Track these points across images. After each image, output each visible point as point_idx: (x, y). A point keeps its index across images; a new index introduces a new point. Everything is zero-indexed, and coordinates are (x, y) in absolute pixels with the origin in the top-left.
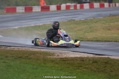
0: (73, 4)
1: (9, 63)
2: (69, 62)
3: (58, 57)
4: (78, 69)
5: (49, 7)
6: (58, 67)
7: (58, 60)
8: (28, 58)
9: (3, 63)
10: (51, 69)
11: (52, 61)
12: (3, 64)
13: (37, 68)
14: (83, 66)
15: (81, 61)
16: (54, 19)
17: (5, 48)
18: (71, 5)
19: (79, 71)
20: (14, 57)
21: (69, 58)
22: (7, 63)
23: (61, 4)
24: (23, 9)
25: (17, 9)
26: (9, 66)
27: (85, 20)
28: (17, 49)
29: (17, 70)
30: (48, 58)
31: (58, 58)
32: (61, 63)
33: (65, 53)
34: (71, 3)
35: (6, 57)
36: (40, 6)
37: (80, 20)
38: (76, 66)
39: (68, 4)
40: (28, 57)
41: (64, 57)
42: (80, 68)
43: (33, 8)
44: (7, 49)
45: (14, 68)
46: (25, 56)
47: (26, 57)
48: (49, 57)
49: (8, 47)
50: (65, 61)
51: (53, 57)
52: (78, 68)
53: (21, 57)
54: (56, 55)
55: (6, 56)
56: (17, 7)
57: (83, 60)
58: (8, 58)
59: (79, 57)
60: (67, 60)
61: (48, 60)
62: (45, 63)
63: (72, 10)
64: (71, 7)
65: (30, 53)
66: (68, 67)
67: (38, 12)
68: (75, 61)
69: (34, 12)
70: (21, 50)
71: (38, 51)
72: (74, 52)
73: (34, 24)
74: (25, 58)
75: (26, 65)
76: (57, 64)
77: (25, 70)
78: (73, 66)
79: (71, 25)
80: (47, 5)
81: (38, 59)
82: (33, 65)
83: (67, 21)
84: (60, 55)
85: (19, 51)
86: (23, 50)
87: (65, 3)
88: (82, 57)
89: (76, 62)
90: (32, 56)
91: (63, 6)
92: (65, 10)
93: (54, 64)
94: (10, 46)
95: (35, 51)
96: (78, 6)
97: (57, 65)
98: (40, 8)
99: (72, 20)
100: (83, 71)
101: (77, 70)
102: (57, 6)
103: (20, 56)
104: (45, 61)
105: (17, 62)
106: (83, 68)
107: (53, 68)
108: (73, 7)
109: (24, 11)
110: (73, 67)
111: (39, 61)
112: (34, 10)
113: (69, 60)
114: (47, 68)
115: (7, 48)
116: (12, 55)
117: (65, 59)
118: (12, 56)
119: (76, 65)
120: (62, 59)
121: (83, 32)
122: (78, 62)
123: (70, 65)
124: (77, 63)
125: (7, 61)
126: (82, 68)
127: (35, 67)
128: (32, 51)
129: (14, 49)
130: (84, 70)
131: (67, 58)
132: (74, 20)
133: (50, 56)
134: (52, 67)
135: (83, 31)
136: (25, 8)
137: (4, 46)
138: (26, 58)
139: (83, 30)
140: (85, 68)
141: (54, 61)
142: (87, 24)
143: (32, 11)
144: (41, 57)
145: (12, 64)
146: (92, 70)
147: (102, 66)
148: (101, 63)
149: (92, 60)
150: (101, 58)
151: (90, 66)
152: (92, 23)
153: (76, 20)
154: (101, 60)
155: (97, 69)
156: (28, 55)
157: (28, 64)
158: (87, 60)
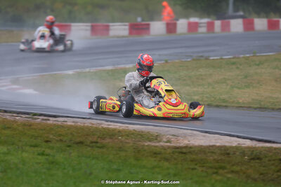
0: (205, 20)
1: (54, 156)
2: (194, 156)
3: (168, 144)
4: (216, 173)
5: (148, 25)
6: (168, 169)
7: (169, 151)
8: (98, 145)
9: (39, 154)
10: (153, 173)
11: (155, 153)
12: (40, 157)
13: (119, 170)
14: (228, 167)
15: (221, 154)
16: (160, 55)
17: (43, 119)
18: (201, 23)
19: (219, 178)
20: (65, 141)
21: (196, 147)
22: (47, 155)
23: (178, 20)
24: (87, 30)
25: (73, 28)
26: (53, 163)
27: (233, 58)
28: (73, 124)
29: (71, 172)
30: (144, 145)
31: (169, 147)
32: (175, 159)
33: (185, 136)
34: (201, 17)
35: (47, 141)
36: (127, 24)
37: (222, 59)
38: (211, 168)
39: (193, 20)
40: (97, 142)
41: (182, 145)
42: (221, 171)
43: (111, 28)
44: (48, 122)
45: (64, 169)
46: (90, 139)
47: (92, 142)
48: (146, 144)
49: (51, 119)
50: (185, 153)
51: (157, 144)
52: (215, 171)
53: (81, 143)
54: (165, 140)
55: (46, 139)
56: (73, 24)
57: (228, 154)
58: (51, 145)
59: (218, 144)
60: (190, 152)
61: (145, 151)
62: (137, 159)
63: (202, 33)
64: (201, 27)
65: (104, 135)
66: (193, 169)
67: (123, 37)
68: (209, 154)
69: (113, 37)
70: (82, 125)
71: (121, 128)
72: (207, 134)
73: (114, 65)
74: (91, 145)
75: (94, 162)
76: (167, 160)
77: (91, 174)
78: (203, 166)
79: (201, 70)
80: (143, 20)
81: (121, 149)
82: (110, 161)
83: (189, 60)
84: (173, 139)
85: (76, 127)
86: (86, 125)
87: (187, 17)
88: (225, 146)
89: (211, 158)
90: (108, 140)
91: (182, 24)
92: (184, 34)
93: (160, 161)
94: (55, 116)
95: (114, 130)
96: (218, 23)
97: (166, 164)
98: (127, 27)
99: (202, 56)
100: (228, 179)
101: (214, 175)
102: (168, 25)
103: (78, 140)
104: (139, 153)
105: (73, 154)
106: (228, 173)
107: (157, 170)
108: (204, 26)
109: (88, 33)
110: (204, 169)
111: (123, 154)
112: (112, 33)
113: (194, 151)
114: (144, 170)
115: (49, 120)
116: (62, 138)
117: (184, 150)
118: (61, 140)
119: (210, 165)
120: (179, 150)
121: (228, 87)
122: (216, 157)
123: (196, 165)
124: (214, 159)
125: (48, 151)
126: (225, 171)
127: (115, 167)
128: (108, 129)
129: (65, 123)
130: (229, 176)
131: (191, 148)
132: (207, 59)
133: (150, 141)
134: (154, 168)
135: (227, 85)
136: (93, 27)
137: (41, 115)
138: (94, 144)
139: (228, 82)
140: (232, 172)
141: (159, 154)
142: (238, 68)
143: (108, 34)
144: (129, 143)
145: (60, 157)
146: (248, 177)
147: (273, 167)
148: (269, 160)
149: (250, 153)
150: (270, 149)
151: (243, 168)
152: (250, 66)
153: (212, 58)
154: (271, 154)
155: (261, 174)
156: (99, 137)
157: (97, 158)
158: (238, 153)
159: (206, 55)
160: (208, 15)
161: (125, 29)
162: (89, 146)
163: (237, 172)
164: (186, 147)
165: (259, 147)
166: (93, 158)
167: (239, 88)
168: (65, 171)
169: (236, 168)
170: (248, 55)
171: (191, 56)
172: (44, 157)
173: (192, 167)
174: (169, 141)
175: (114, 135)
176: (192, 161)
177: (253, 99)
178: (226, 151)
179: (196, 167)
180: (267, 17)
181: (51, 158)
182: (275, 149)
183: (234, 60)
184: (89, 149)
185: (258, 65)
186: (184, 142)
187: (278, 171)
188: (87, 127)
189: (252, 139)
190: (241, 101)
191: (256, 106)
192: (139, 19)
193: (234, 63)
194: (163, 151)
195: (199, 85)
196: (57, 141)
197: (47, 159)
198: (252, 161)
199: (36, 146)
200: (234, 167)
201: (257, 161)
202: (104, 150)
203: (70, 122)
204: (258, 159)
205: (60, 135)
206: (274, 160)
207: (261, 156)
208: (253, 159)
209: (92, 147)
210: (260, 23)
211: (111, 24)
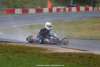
0: (63, 8)
1: (9, 56)
2: (59, 56)
3: (50, 52)
4: (67, 62)
5: (43, 9)
6: (50, 61)
7: (50, 54)
8: (25, 52)
9: (4, 56)
10: (44, 62)
11: (45, 55)
12: (4, 57)
13: (32, 61)
14: (71, 60)
17: (5, 43)
18: (61, 9)
19: (68, 64)
20: (13, 51)
21: (59, 53)
22: (7, 56)
23: (53, 7)
24: (20, 11)
25: (16, 11)
26: (8, 59)
27: (73, 21)
28: (16, 45)
29: (15, 62)
31: (50, 53)
32: (52, 57)
33: (56, 49)
34: (61, 6)
35: (6, 51)
36: (35, 9)
37: (69, 21)
38: (65, 60)
39: (58, 7)
40: (24, 51)
42: (68, 61)
43: (29, 10)
44: (7, 44)
45: (13, 61)
46: (22, 50)
47: (22, 51)
48: (42, 52)
49: (8, 43)
51: (46, 52)
52: (66, 61)
53: (19, 52)
54: (48, 50)
56: (16, 9)
57: (71, 55)
58: (8, 52)
59: (67, 52)
60: (57, 55)
61: (41, 54)
62: (39, 57)
63: (62, 12)
64: (61, 10)
65: (27, 49)
66: (58, 61)
67: (34, 14)
68: (64, 55)
69: (30, 14)
70: (19, 45)
71: (33, 46)
72: (64, 48)
73: (30, 24)
75: (23, 58)
76: (49, 58)
77: (22, 63)
78: (62, 60)
79: (61, 25)
80: (41, 8)
81: (33, 54)
82: (29, 58)
83: (57, 22)
84: (51, 50)
85: (17, 46)
87: (56, 6)
90: (28, 51)
91: (54, 9)
92: (55, 12)
93: (47, 58)
94: (9, 42)
95: (31, 47)
96: (67, 9)
97: (49, 59)
98: (35, 10)
99: (62, 20)
101: (66, 63)
102: (49, 9)
103: (18, 51)
104: (39, 55)
105: (15, 56)
106: (71, 62)
107: (46, 61)
108: (62, 10)
109: (21, 12)
110: (62, 61)
111: (33, 55)
112: (29, 12)
113: (59, 54)
114: (41, 61)
115: (7, 43)
116: (12, 50)
117: (55, 54)
118: (12, 51)
119: (65, 59)
120: (54, 54)
121: (71, 31)
122: (67, 56)
123: (60, 59)
124: (66, 57)
125: (7, 55)
127: (31, 60)
128: (28, 47)
129: (13, 45)
130: (71, 63)
131: (58, 53)
134: (45, 60)
136: (23, 10)
137: (4, 42)
138: (23, 52)
139: (71, 29)
140: (73, 62)
141: (47, 55)
142: (74, 24)
143: (28, 12)
144: (36, 52)
145: (11, 57)
146: (78, 63)
147: (87, 60)
148: (86, 58)
149: (79, 55)
150: (86, 53)
151: (76, 60)
152: (79, 24)
153: (65, 21)
154: (86, 55)
155: (83, 62)
156: (25, 50)
157: (25, 57)
158: (74, 55)
159: (63, 20)
160: (64, 6)
161: (34, 11)
162: (21, 53)
163: (74, 62)
164: (56, 53)
165: (82, 53)
166: (23, 57)
167: (75, 32)
168: (13, 62)
169: (74, 60)
170: (78, 20)
171: (58, 20)
172: (5, 57)
173: (58, 60)
174: (50, 51)
175: (30, 49)
176: (58, 58)
177: (80, 36)
178: (70, 54)
179: (60, 60)
180: (85, 6)
181: (8, 57)
182: (88, 53)
183: (73, 22)
184: (22, 54)
185: (82, 23)
186: (55, 51)
187: (89, 61)
188: (21, 46)
189: (79, 50)
190: (75, 36)
191: (81, 38)
192: (39, 7)
193: (73, 23)
194: (48, 54)
195: (61, 31)
196: (10, 51)
197: (7, 58)
198: (80, 58)
199: (2, 53)
200: (73, 60)
201: (81, 58)
202: (27, 54)
203: (15, 44)
204: (82, 57)
205: (11, 49)
206: (87, 57)
207: (83, 56)
208: (80, 57)
209: (23, 53)
210: (82, 8)
211: (29, 9)
